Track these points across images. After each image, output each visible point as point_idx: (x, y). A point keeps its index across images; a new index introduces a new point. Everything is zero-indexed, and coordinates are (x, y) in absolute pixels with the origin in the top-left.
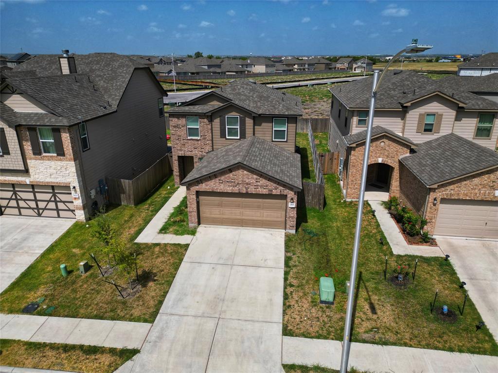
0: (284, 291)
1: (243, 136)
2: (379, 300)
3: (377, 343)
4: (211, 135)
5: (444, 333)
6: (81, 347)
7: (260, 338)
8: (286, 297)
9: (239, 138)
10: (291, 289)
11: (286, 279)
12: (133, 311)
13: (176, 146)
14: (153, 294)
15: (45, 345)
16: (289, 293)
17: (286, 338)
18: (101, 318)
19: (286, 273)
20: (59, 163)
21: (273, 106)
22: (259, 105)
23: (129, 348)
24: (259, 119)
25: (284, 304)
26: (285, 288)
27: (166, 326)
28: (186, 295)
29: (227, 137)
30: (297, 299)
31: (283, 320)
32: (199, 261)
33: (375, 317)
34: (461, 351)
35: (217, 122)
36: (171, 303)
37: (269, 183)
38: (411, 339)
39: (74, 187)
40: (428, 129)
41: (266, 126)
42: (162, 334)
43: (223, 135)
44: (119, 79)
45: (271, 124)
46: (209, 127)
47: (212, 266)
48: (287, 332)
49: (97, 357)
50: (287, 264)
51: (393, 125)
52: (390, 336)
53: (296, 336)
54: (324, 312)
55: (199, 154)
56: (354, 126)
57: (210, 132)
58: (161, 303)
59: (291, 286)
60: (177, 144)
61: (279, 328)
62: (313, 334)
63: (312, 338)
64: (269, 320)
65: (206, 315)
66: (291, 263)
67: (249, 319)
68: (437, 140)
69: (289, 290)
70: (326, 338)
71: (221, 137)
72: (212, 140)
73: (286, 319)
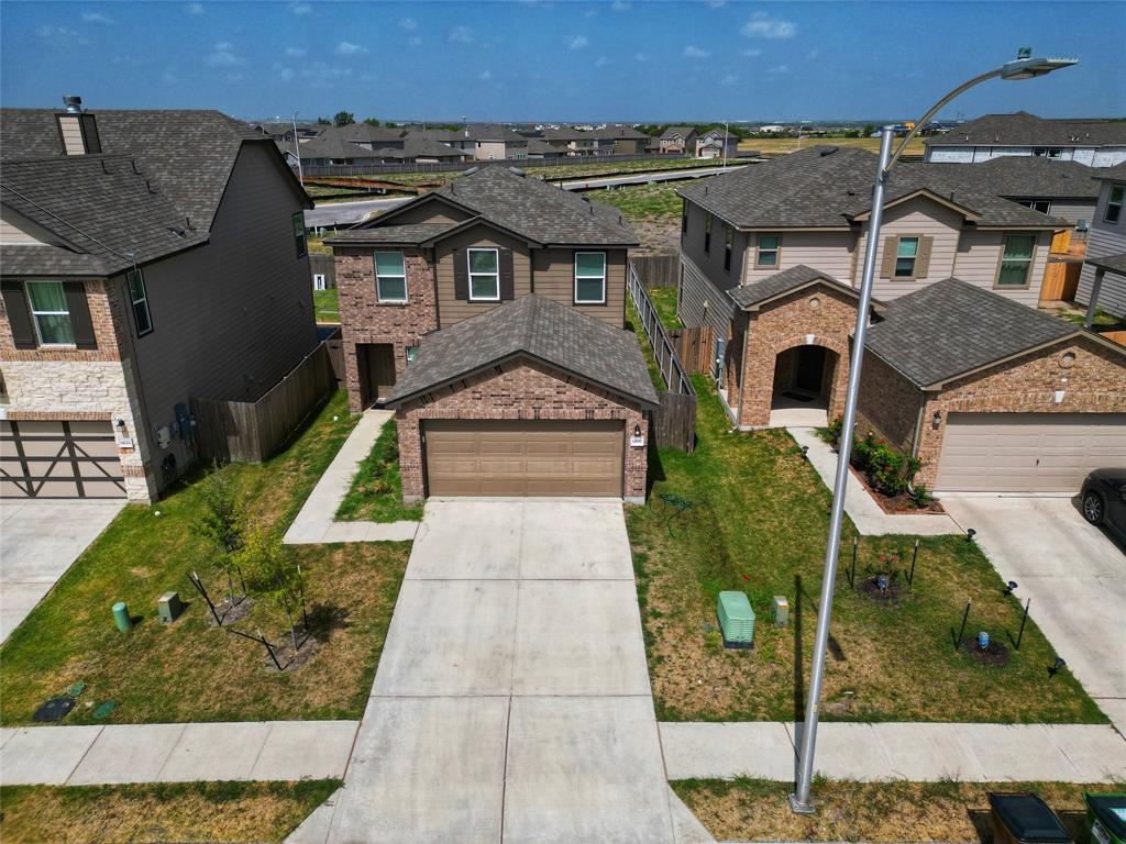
0: (644, 628)
1: (508, 293)
2: (846, 631)
3: (858, 720)
4: (433, 292)
5: (988, 688)
6: (200, 787)
7: (611, 730)
8: (649, 640)
9: (498, 298)
10: (658, 623)
11: (642, 603)
12: (309, 697)
13: (350, 321)
14: (348, 655)
15: (108, 790)
16: (654, 630)
17: (667, 727)
18: (235, 718)
19: (641, 590)
20: (83, 366)
21: (574, 226)
22: (540, 223)
23: (316, 777)
24: (543, 255)
25: (649, 656)
26: (644, 621)
27: (394, 724)
28: (424, 652)
29: (472, 298)
30: (674, 642)
31: (653, 689)
32: (441, 576)
33: (843, 666)
34: (1026, 721)
35: (447, 263)
36: (393, 672)
37: (585, 395)
38: (924, 706)
39: (122, 423)
40: (904, 270)
41: (559, 271)
42: (388, 742)
43: (461, 294)
44: (207, 167)
45: (570, 267)
46: (430, 275)
47: (474, 584)
48: (665, 713)
49: (242, 805)
50: (639, 572)
51: (832, 262)
52: (881, 703)
53: (687, 720)
54: (735, 664)
55: (407, 338)
56: (751, 266)
57: (431, 285)
58: (370, 673)
59: (657, 615)
60: (353, 316)
61: (647, 707)
62: (722, 713)
63: (721, 720)
64: (622, 691)
65: (479, 691)
66: (648, 567)
67: (577, 692)
68: (923, 292)
69: (654, 624)
70: (750, 718)
71: (457, 298)
72: (437, 306)
73: (658, 684)
